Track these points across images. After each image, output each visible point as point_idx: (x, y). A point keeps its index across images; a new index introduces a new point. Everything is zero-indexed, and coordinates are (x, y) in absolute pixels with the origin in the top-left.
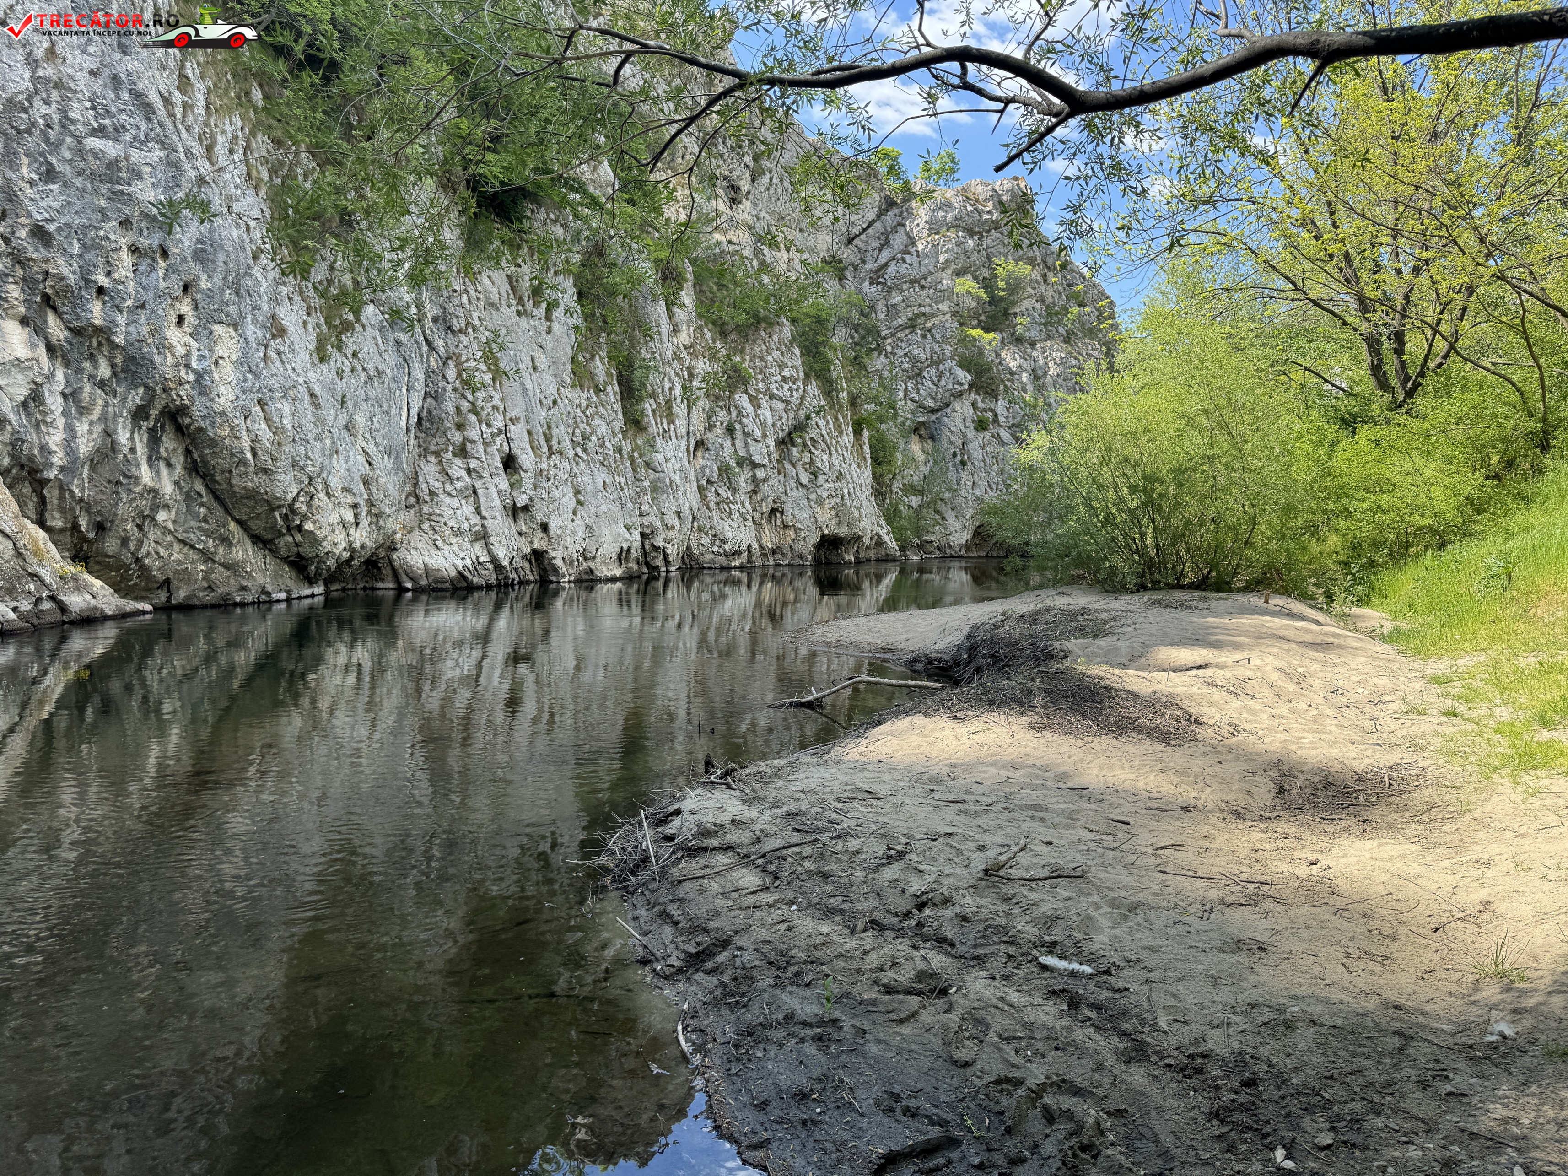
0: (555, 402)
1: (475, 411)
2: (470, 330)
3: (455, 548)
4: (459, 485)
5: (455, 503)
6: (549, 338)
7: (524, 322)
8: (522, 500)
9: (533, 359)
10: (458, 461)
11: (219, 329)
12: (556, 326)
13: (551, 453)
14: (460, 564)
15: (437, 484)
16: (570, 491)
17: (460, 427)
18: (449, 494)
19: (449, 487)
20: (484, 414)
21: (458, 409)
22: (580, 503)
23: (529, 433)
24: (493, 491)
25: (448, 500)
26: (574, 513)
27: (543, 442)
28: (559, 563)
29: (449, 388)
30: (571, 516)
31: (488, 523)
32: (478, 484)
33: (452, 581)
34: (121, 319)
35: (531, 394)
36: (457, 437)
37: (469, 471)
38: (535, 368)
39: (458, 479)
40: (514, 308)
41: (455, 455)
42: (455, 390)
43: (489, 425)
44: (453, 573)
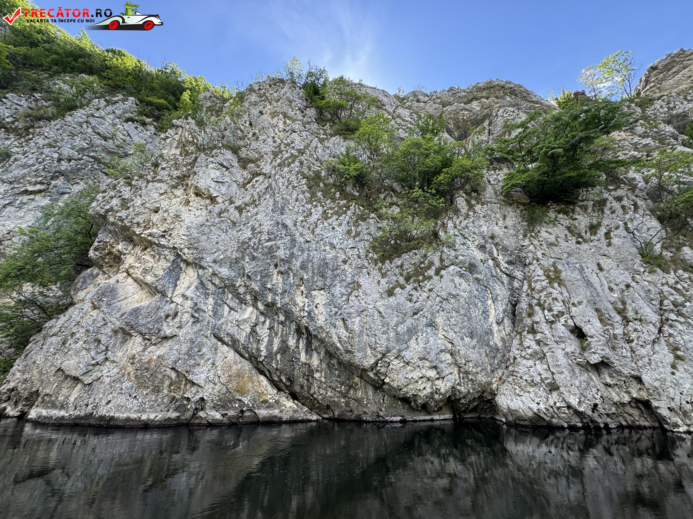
0: (628, 286)
1: (539, 305)
2: (535, 262)
3: (532, 395)
4: (529, 351)
5: (531, 363)
6: (610, 248)
7: (585, 246)
8: (595, 359)
9: (599, 265)
10: (530, 336)
11: (314, 293)
12: (615, 241)
13: (626, 321)
14: (535, 409)
15: (517, 352)
16: (663, 350)
17: (530, 315)
18: (525, 358)
19: (523, 353)
20: (546, 305)
21: (530, 306)
22: (678, 357)
23: (597, 310)
24: (560, 354)
25: (524, 362)
26: (674, 366)
27: (614, 314)
28: (664, 412)
29: (524, 295)
30: (669, 369)
31: (556, 377)
32: (545, 349)
33: (531, 420)
34: (277, 298)
35: (597, 286)
36: (528, 321)
37: (538, 342)
38: (601, 269)
39: (529, 347)
40: (574, 241)
41: (529, 332)
42: (528, 295)
43: (550, 310)
44: (530, 414)
